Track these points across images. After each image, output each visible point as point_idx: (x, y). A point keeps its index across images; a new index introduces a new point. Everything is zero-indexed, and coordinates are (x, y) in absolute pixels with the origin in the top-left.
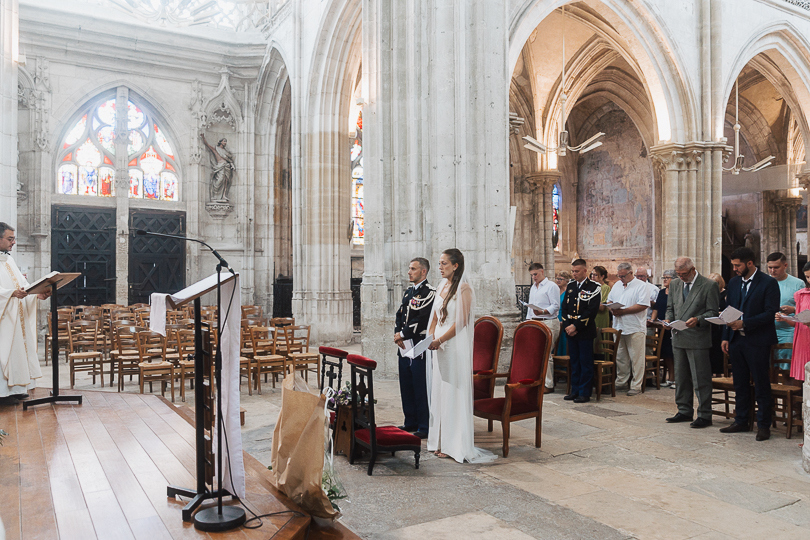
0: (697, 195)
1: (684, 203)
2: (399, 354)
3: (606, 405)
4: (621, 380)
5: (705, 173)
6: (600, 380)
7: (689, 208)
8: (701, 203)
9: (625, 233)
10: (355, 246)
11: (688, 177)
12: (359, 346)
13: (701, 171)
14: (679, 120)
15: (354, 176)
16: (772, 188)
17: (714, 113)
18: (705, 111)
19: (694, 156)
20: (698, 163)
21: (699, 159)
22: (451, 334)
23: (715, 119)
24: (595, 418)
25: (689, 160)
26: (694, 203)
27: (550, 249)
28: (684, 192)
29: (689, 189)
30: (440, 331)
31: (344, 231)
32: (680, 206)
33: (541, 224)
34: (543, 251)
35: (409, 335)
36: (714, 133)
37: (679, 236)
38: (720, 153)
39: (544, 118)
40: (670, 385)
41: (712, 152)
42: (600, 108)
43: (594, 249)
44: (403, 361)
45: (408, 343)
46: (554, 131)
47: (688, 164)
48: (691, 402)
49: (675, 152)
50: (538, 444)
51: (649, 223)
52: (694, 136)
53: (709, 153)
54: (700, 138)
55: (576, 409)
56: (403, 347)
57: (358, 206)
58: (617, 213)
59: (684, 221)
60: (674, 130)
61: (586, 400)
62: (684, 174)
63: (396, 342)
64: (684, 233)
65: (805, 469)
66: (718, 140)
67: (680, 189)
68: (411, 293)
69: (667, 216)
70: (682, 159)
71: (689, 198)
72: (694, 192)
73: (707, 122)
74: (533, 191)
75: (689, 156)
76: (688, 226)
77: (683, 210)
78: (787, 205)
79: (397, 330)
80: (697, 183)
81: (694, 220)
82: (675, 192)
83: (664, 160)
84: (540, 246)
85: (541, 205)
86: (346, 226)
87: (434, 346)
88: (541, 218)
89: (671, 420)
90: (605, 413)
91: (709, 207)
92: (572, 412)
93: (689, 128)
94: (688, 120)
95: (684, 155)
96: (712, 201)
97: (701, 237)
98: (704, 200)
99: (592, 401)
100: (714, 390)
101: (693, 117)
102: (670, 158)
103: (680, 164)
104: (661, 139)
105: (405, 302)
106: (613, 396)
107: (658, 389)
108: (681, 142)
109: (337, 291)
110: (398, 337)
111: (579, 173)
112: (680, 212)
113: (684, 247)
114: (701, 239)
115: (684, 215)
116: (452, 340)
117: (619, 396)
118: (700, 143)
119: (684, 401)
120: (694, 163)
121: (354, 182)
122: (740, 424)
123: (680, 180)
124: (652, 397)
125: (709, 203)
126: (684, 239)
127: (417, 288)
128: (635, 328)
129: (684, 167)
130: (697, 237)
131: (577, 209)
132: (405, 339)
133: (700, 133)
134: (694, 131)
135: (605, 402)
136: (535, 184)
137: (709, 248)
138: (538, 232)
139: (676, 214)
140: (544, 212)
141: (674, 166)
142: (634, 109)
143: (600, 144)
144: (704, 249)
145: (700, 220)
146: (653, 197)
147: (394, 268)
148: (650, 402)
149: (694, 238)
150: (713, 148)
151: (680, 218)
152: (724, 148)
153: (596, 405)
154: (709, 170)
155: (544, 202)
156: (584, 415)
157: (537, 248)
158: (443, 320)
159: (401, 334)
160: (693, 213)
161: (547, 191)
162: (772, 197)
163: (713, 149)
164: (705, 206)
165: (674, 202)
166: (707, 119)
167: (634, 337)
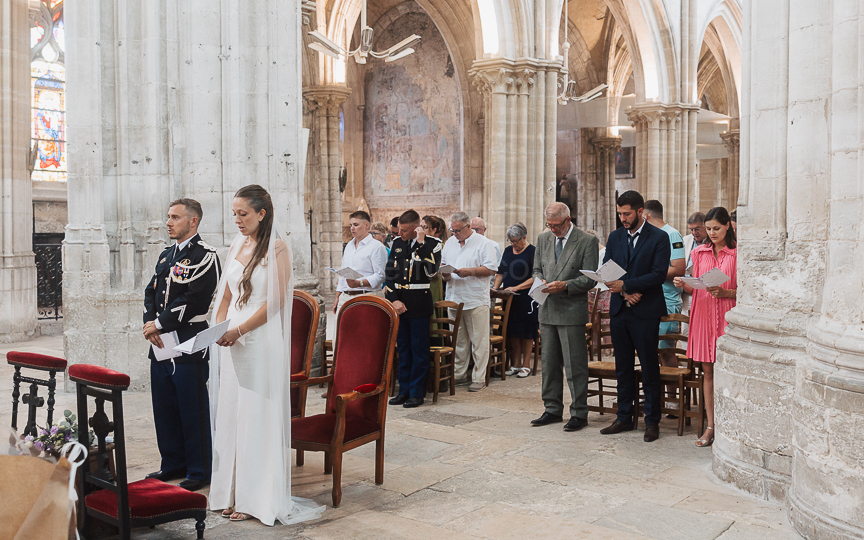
0: (528, 126)
1: (513, 136)
2: (152, 355)
3: (446, 407)
4: (460, 371)
5: (538, 99)
6: (438, 373)
7: (518, 143)
8: (533, 137)
9: (425, 174)
10: (35, 183)
11: (519, 104)
12: (60, 340)
13: (533, 96)
14: (508, 27)
15: (33, 74)
16: (591, 125)
17: (549, 24)
18: (539, 20)
19: (525, 76)
20: (530, 85)
21: (532, 80)
22: (260, 320)
23: (550, 31)
24: (441, 429)
25: (520, 81)
26: (524, 136)
27: (336, 193)
28: (513, 123)
29: (519, 118)
30: (237, 317)
31: (22, 158)
32: (508, 141)
33: (324, 158)
34: (326, 196)
35: (170, 323)
36: (548, 49)
37: (507, 179)
38: (554, 75)
39: (328, 11)
40: (516, 372)
41: (546, 73)
42: (394, 8)
43: (386, 194)
44: (159, 369)
45: (170, 338)
46: (342, 30)
47: (519, 86)
48: (561, 396)
49: (503, 70)
50: (379, 479)
51: (456, 161)
52: (526, 51)
53: (543, 73)
54: (532, 54)
55: (409, 417)
56: (160, 345)
57: (39, 122)
58: (416, 148)
59: (513, 159)
60: (503, 41)
61: (420, 403)
62: (514, 99)
63: (148, 337)
64: (512, 175)
65: (719, 477)
66: (553, 59)
67: (508, 118)
68: (170, 257)
69: (493, 152)
70: (511, 80)
71: (518, 131)
72: (525, 123)
73: (540, 35)
74: (312, 112)
75: (522, 75)
76: (518, 166)
77: (512, 145)
78: (606, 147)
79: (148, 317)
80: (528, 111)
81: (525, 158)
82: (503, 122)
83: (490, 79)
84: (323, 190)
85: (324, 132)
86: (24, 149)
87: (228, 340)
88: (324, 151)
89: (537, 423)
90: (451, 420)
91: (543, 142)
92: (406, 422)
93: (520, 41)
94: (520, 31)
95: (514, 75)
96: (545, 134)
97: (532, 180)
98: (537, 134)
99: (428, 403)
100: (590, 379)
101: (525, 26)
102: (496, 78)
103: (509, 86)
104: (486, 51)
105: (162, 272)
106: (452, 393)
107: (503, 379)
108: (511, 57)
109: (9, 253)
110: (151, 329)
111: (366, 92)
112: (508, 148)
113: (513, 192)
114: (532, 182)
115: (513, 152)
116: (259, 330)
117: (460, 392)
118: (532, 60)
119: (552, 397)
120: (525, 86)
121: (33, 82)
122: (623, 421)
123: (508, 106)
124: (500, 391)
125: (541, 137)
126: (513, 182)
127: (181, 247)
128: (477, 300)
129: (513, 90)
130: (528, 180)
131: (364, 142)
132: (163, 331)
133: (532, 48)
134: (526, 44)
135: (444, 403)
136: (316, 103)
137: (542, 194)
138: (319, 169)
139: (504, 151)
140: (328, 142)
141: (502, 88)
142: (440, 12)
143: (412, 51)
144: (536, 196)
145: (532, 159)
146: (462, 129)
147: (118, 216)
148: (500, 397)
149: (525, 182)
150: (547, 67)
151: (508, 155)
152: (559, 69)
153: (434, 408)
154: (543, 96)
155: (328, 128)
156: (425, 426)
157: (318, 191)
158: (245, 299)
159: (157, 324)
160: (524, 150)
161: (332, 113)
162: (590, 136)
163: (548, 69)
164: (537, 140)
165: (501, 134)
166: (540, 30)
167: (474, 312)
